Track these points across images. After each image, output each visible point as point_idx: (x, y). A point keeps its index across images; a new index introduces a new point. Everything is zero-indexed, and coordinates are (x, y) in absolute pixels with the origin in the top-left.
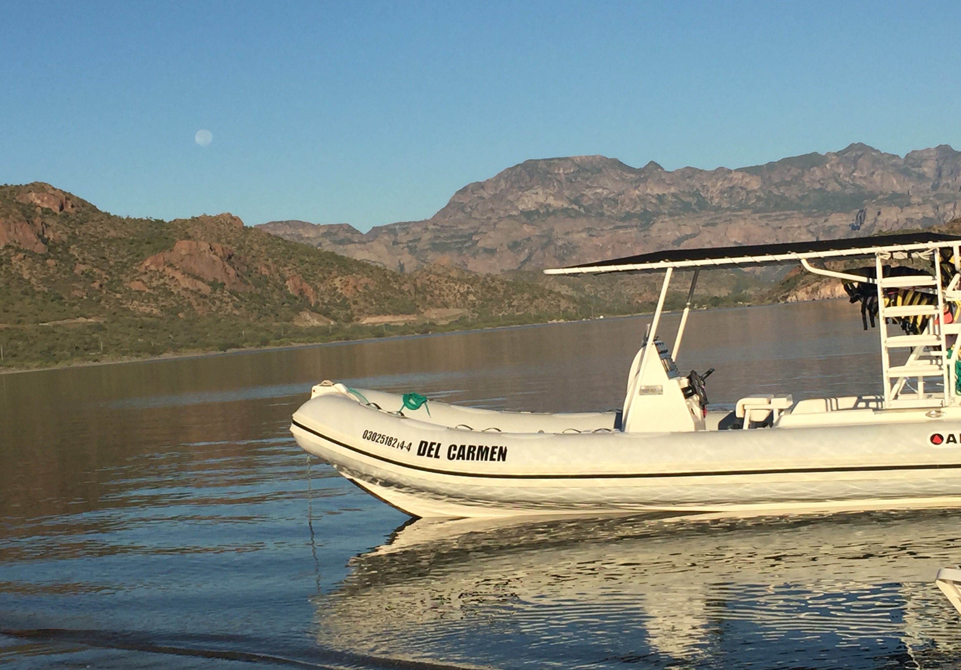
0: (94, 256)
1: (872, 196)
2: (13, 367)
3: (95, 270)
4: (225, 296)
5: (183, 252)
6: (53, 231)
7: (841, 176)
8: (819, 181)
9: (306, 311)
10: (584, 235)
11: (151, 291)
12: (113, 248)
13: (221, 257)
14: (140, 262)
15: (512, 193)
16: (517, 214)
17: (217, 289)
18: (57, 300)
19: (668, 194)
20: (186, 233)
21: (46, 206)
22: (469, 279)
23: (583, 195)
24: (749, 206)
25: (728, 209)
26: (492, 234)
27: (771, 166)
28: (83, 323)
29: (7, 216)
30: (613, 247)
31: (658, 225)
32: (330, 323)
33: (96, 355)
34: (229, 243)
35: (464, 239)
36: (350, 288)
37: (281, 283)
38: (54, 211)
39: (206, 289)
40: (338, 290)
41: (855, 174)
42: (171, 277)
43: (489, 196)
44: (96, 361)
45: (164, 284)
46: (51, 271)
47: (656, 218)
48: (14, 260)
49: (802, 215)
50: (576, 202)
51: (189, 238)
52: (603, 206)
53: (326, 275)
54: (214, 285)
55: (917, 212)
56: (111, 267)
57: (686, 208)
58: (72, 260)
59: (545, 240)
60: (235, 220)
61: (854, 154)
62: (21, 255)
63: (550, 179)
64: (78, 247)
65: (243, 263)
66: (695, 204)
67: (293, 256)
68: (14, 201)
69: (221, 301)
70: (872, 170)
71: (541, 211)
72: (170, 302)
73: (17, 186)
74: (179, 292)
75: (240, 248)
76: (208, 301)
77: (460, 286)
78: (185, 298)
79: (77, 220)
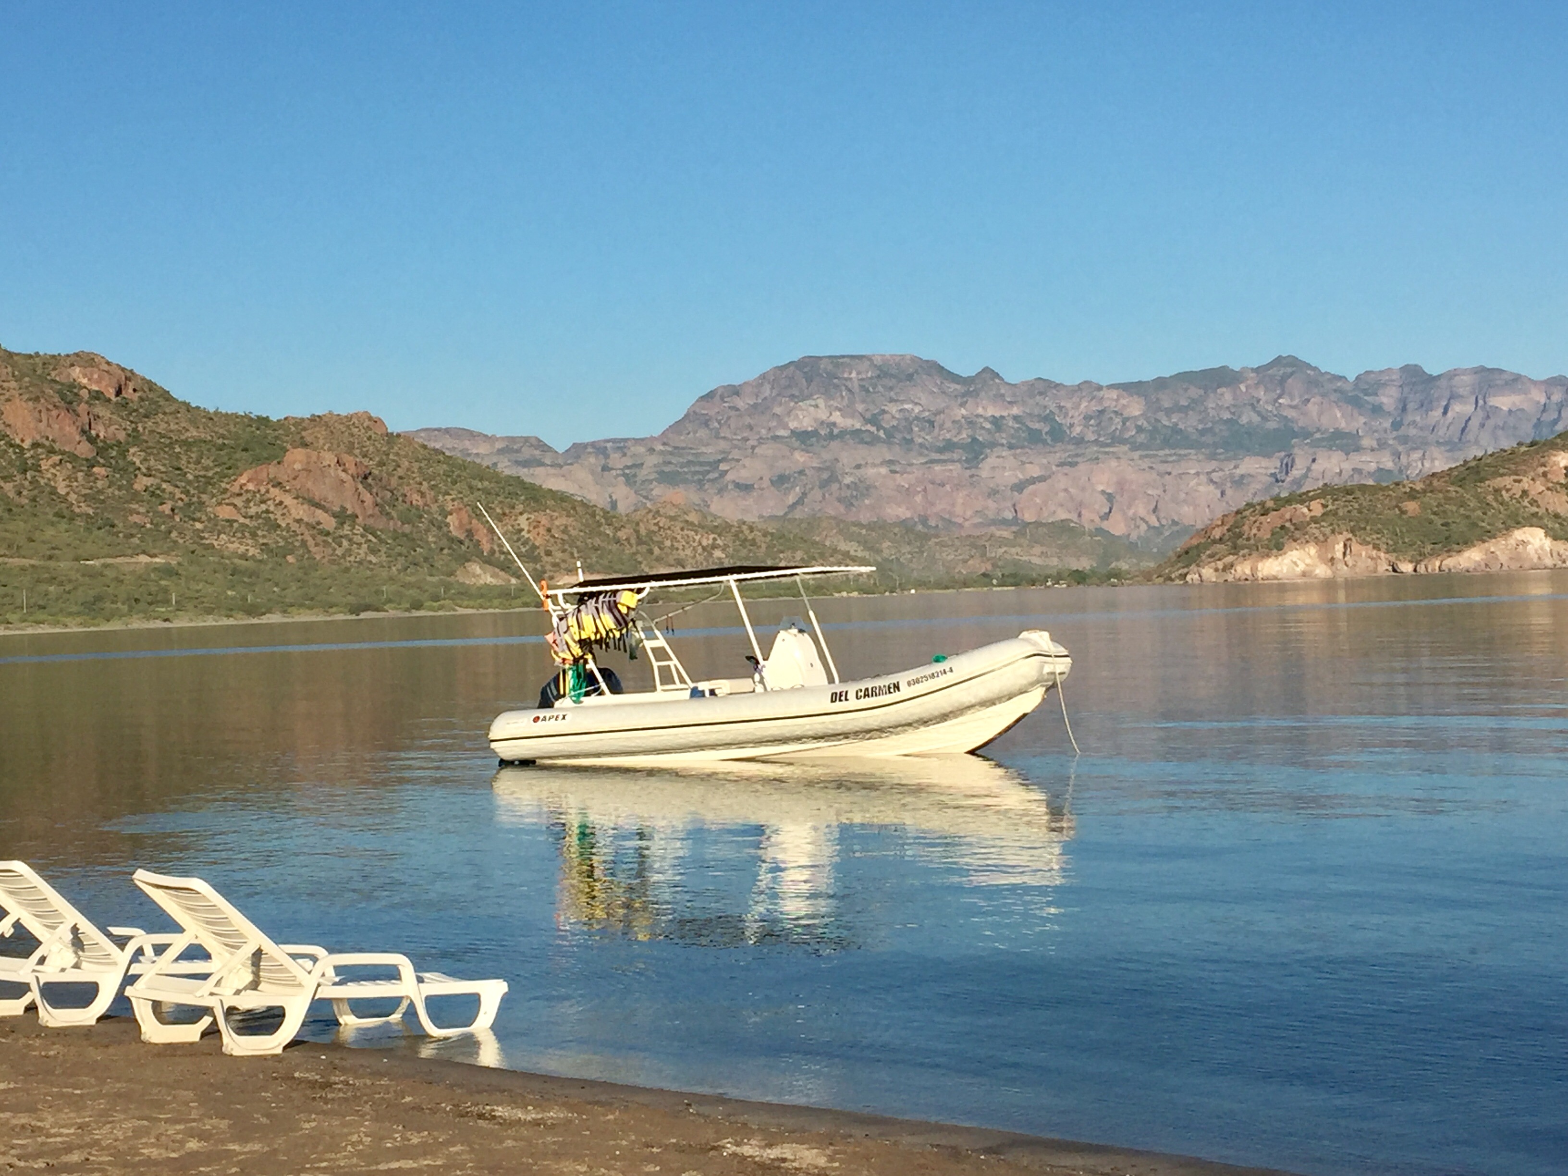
0: (164, 465)
1: (1305, 434)
2: (43, 624)
3: (164, 486)
4: (356, 534)
5: (298, 466)
6: (104, 425)
7: (1261, 403)
8: (1228, 408)
9: (475, 562)
10: (884, 470)
11: (247, 521)
12: (192, 455)
13: (352, 476)
14: (232, 478)
15: (780, 404)
16: (786, 435)
17: (345, 523)
18: (107, 528)
19: (1009, 415)
20: (302, 438)
21: (95, 388)
22: (716, 527)
23: (884, 412)
24: (1126, 439)
25: (1096, 441)
26: (747, 462)
27: (1161, 383)
28: (146, 563)
29: (37, 399)
30: (925, 490)
31: (992, 461)
32: (510, 581)
33: (167, 611)
34: (365, 456)
35: (707, 468)
36: (542, 531)
37: (440, 518)
38: (107, 396)
39: (329, 523)
40: (523, 533)
41: (1281, 401)
42: (277, 502)
43: (747, 406)
44: (166, 620)
45: (267, 511)
46: (100, 484)
47: (989, 451)
48: (45, 465)
49: (1201, 457)
50: (874, 421)
51: (305, 445)
52: (912, 430)
53: (507, 511)
54: (342, 517)
55: (1369, 459)
56: (189, 483)
57: (1034, 437)
58: (131, 469)
59: (825, 475)
60: (376, 422)
61: (1282, 372)
62: (56, 458)
63: (836, 387)
64: (141, 451)
65: (385, 487)
66: (1046, 433)
67: (459, 479)
68: (49, 378)
69: (350, 540)
70: (1306, 397)
71: (822, 433)
72: (273, 539)
73: (53, 357)
74: (288, 524)
75: (381, 464)
76: (330, 540)
77: (702, 536)
78: (297, 535)
79: (141, 410)
